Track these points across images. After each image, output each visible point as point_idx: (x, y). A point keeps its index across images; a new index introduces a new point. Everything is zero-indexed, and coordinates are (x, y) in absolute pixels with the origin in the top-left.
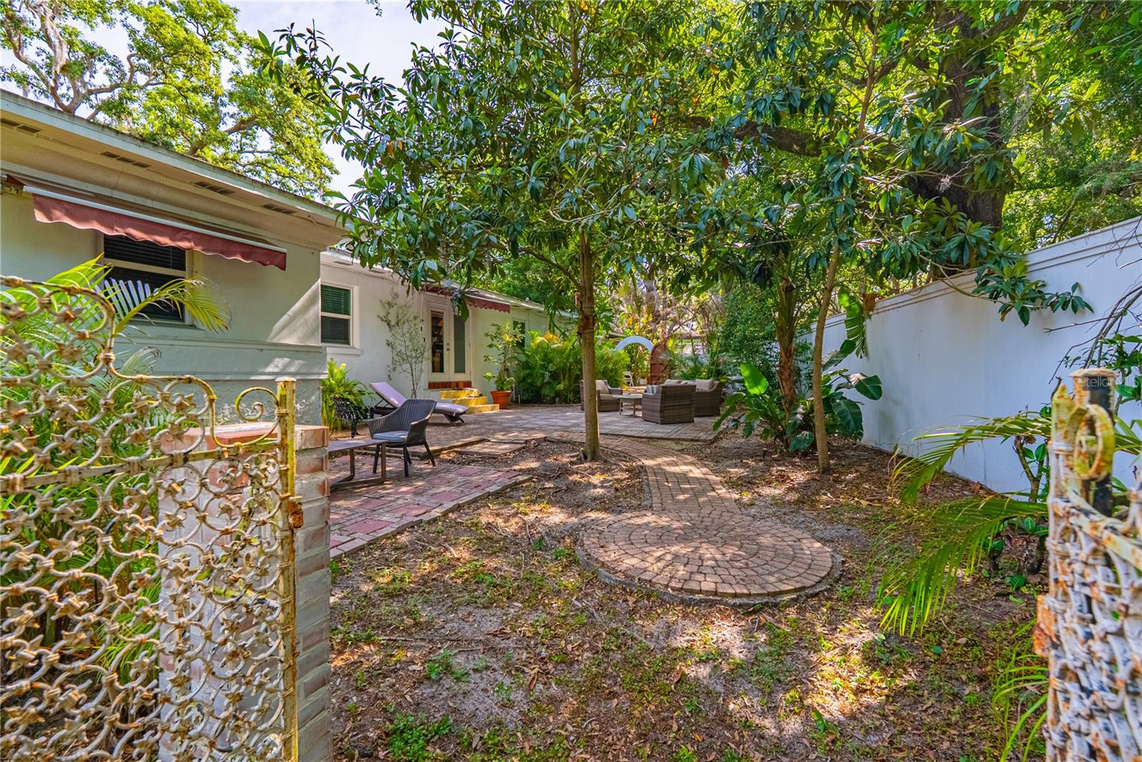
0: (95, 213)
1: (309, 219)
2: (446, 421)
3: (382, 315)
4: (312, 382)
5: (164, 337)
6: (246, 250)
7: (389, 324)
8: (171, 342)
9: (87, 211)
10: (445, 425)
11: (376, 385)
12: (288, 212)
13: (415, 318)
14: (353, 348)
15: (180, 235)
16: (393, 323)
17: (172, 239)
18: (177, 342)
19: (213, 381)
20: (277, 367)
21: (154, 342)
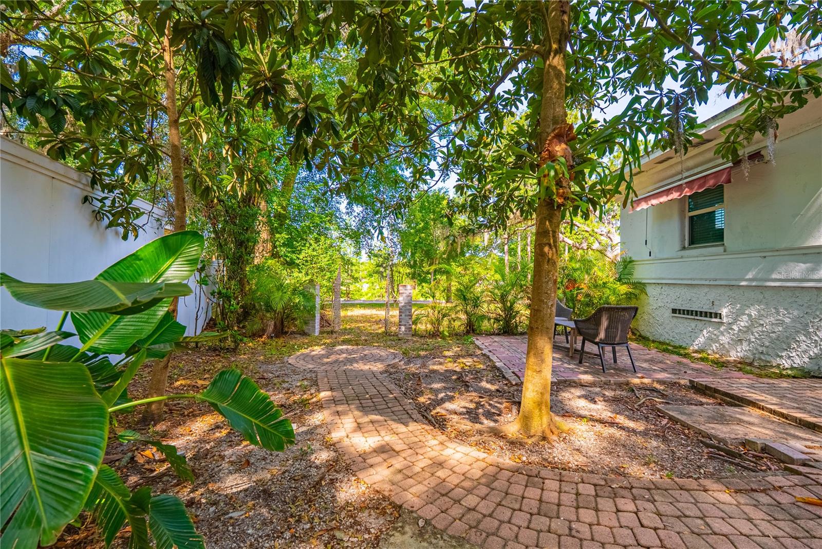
18: (707, 258)
19: (730, 286)
20: (780, 273)
21: (696, 259)
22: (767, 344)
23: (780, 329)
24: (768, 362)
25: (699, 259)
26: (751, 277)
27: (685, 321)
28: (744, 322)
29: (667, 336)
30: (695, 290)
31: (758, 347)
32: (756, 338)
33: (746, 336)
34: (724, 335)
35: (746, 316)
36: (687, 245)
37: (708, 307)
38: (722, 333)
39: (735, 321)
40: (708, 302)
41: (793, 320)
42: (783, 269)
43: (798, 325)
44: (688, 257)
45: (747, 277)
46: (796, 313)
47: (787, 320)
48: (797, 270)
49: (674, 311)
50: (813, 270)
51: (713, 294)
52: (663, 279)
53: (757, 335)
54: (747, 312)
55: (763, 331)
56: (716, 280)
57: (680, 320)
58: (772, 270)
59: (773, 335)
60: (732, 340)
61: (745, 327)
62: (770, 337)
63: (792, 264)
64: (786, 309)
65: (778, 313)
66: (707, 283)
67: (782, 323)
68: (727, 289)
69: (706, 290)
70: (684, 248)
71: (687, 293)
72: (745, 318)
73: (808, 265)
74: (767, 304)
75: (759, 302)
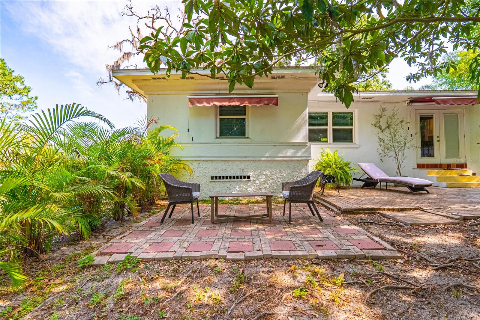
0: (205, 99)
1: (294, 77)
2: (409, 190)
3: (374, 123)
4: (303, 162)
5: (235, 143)
6: (258, 100)
7: (381, 129)
8: (238, 145)
9: (203, 99)
10: (406, 193)
11: (363, 165)
12: (283, 77)
13: (402, 121)
14: (355, 144)
15: (232, 100)
16: (383, 128)
17: (229, 102)
18: (240, 145)
19: (254, 160)
20: (283, 153)
21: (232, 145)
22: (276, 188)
23: (282, 179)
24: (277, 196)
25: (234, 145)
26: (268, 155)
27: (221, 183)
28: (262, 179)
29: (205, 195)
30: (230, 163)
31: (271, 190)
32: (269, 186)
33: (264, 186)
34: (251, 187)
35: (264, 176)
36: (218, 136)
37: (239, 173)
38: (250, 187)
39: (257, 178)
40: (239, 170)
41: (287, 175)
42: (284, 152)
43: (290, 177)
44: (224, 143)
45: (266, 155)
46: (288, 171)
47: (285, 175)
48: (290, 152)
49: (212, 178)
50: (296, 153)
51: (243, 165)
52: (202, 157)
53: (270, 184)
54: (264, 173)
55: (273, 182)
56: (246, 157)
57: (217, 183)
58: (279, 152)
59: (279, 183)
60: (256, 189)
61: (264, 181)
62: (277, 184)
63: (288, 150)
64: (284, 170)
65: (280, 172)
66: (240, 159)
67: (282, 177)
68: (252, 162)
69: (238, 163)
70: (217, 138)
71: (223, 166)
72: (263, 176)
73: (295, 150)
74: (275, 168)
75: (271, 168)
